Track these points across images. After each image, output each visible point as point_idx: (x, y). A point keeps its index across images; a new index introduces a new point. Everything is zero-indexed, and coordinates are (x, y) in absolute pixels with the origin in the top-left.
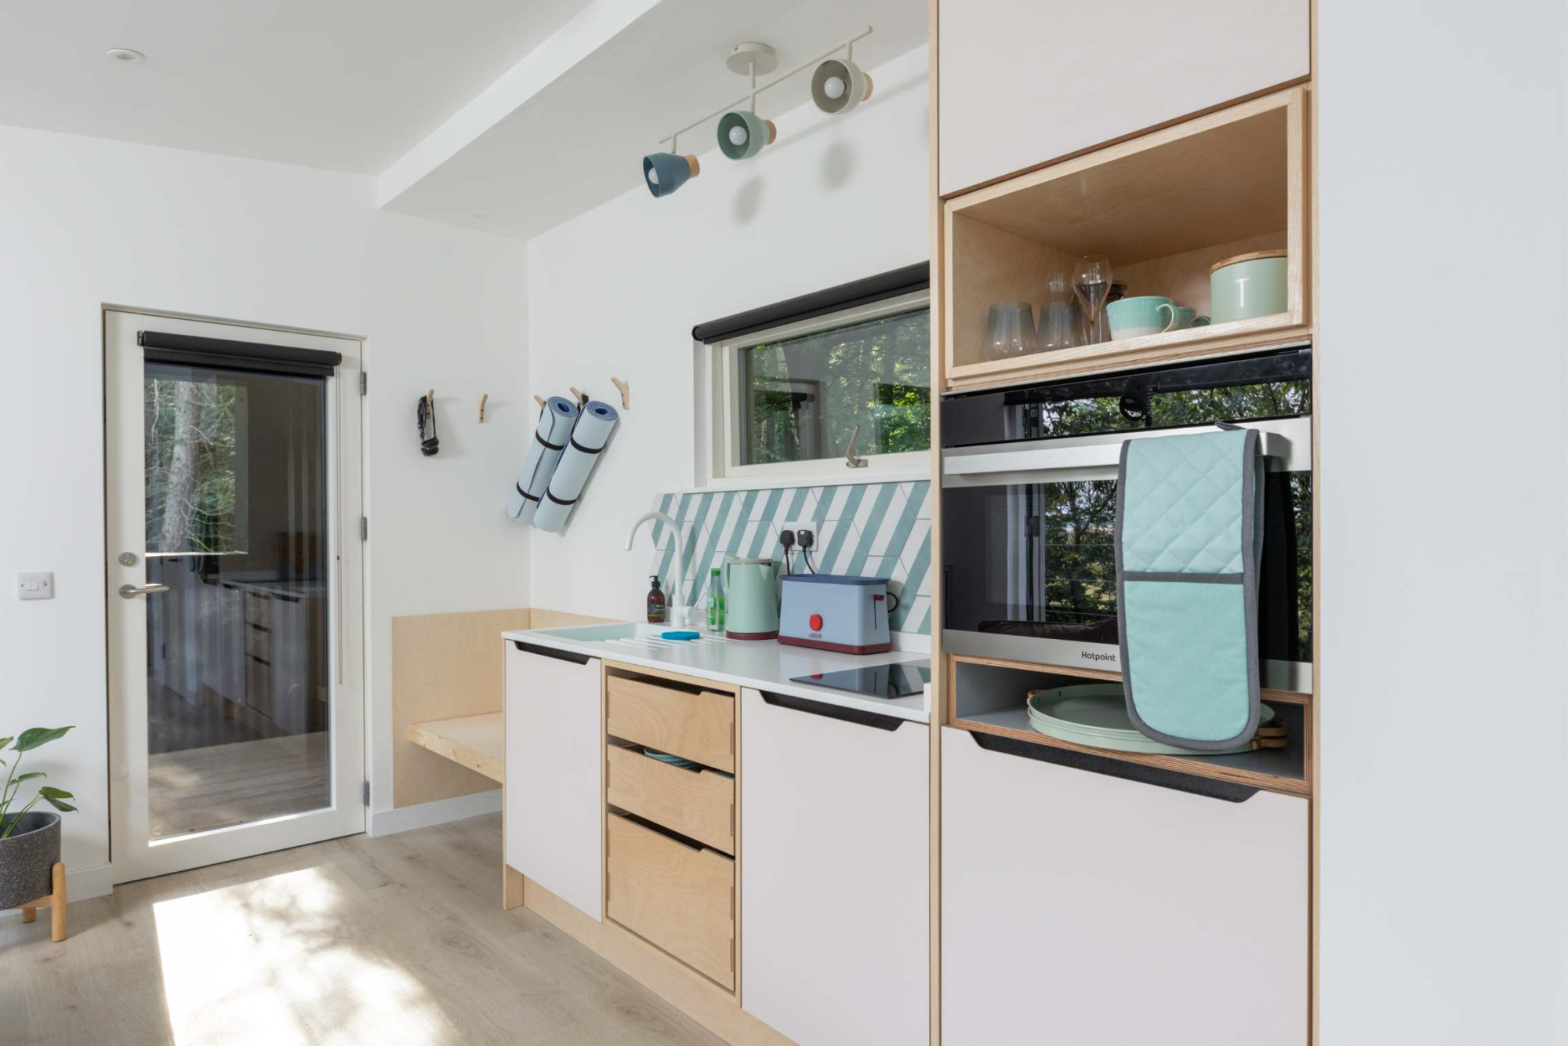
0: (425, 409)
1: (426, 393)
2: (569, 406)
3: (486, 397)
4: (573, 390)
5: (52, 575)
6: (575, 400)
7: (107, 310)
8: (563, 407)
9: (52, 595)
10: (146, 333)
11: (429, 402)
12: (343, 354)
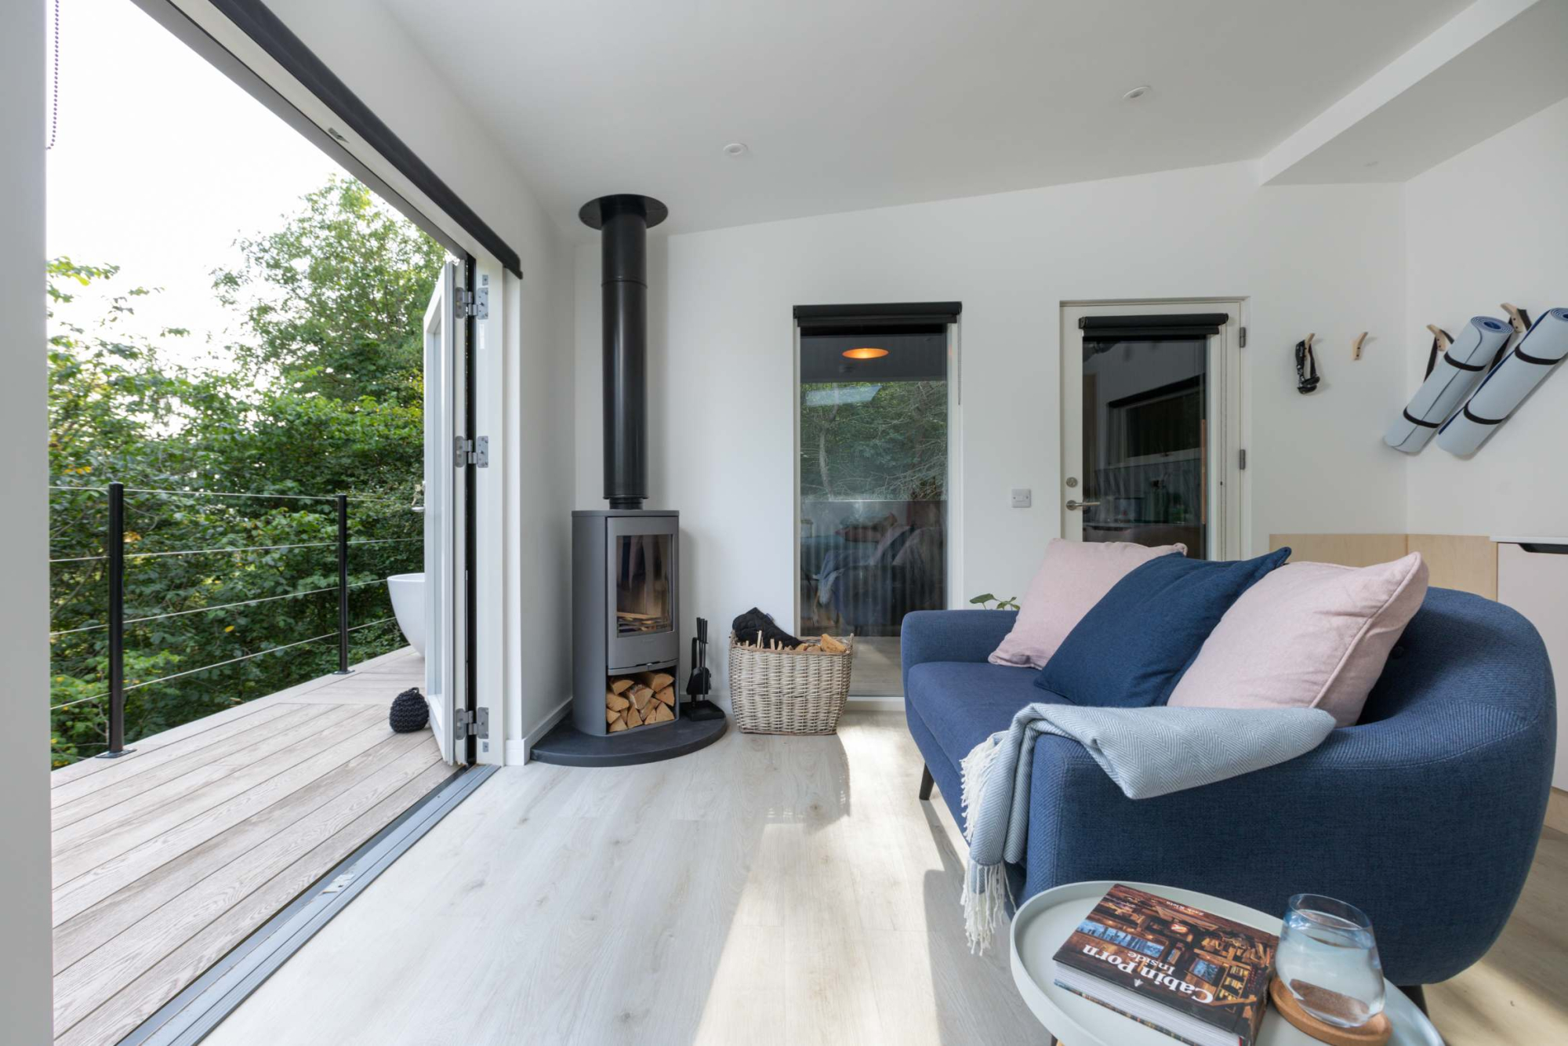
0: (1303, 352)
1: (1304, 337)
2: (1499, 324)
3: (1366, 334)
4: (1505, 307)
5: (1030, 492)
6: (1505, 317)
7: (1063, 304)
8: (1492, 325)
9: (1030, 506)
10: (1087, 318)
11: (1307, 346)
12: (1230, 316)
